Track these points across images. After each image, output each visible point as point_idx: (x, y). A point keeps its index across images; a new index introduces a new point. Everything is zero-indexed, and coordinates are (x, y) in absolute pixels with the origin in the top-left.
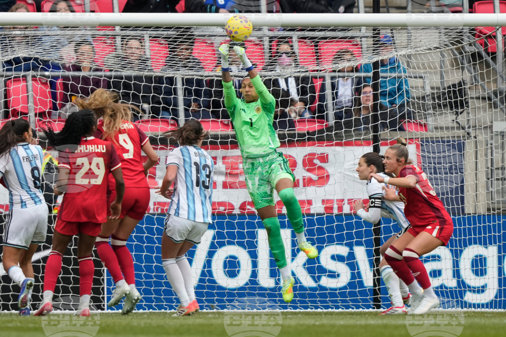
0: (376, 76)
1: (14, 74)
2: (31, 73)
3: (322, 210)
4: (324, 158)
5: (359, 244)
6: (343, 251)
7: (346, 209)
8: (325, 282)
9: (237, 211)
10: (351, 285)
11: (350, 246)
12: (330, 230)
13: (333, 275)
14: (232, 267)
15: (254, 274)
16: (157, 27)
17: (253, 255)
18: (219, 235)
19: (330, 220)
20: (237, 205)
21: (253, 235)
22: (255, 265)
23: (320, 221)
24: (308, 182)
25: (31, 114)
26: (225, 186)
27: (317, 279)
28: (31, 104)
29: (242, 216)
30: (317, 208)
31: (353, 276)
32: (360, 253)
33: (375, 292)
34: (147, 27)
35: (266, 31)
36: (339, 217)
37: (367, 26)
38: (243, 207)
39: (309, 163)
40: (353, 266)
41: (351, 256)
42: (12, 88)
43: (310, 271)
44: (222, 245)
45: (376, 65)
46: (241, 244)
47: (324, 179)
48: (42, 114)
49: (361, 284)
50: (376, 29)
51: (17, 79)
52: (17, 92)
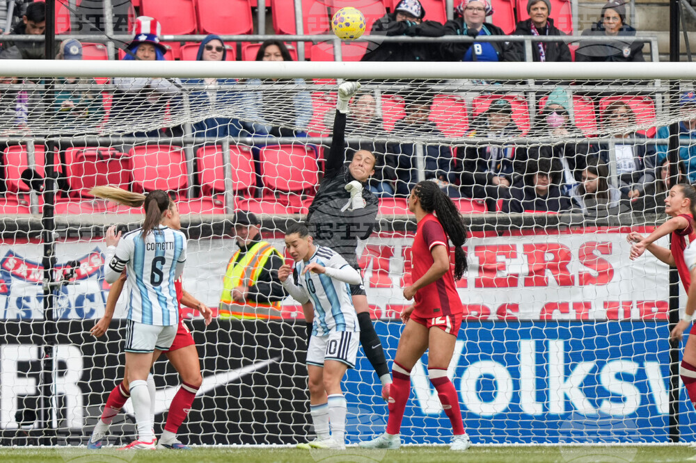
0: (674, 143)
1: (206, 140)
2: (228, 139)
3: (603, 316)
4: (606, 249)
5: (651, 358)
6: (631, 367)
7: (635, 314)
8: (607, 407)
9: (493, 317)
10: (641, 411)
11: (640, 361)
12: (614, 340)
13: (618, 399)
14: (487, 388)
15: (516, 398)
16: (391, 81)
17: (515, 373)
18: (471, 348)
19: (614, 327)
20: (493, 309)
21: (514, 348)
22: (517, 385)
23: (602, 330)
24: (586, 279)
25: (229, 192)
26: (478, 284)
27: (596, 404)
28: (228, 179)
29: (500, 323)
30: (598, 313)
31: (644, 400)
32: (653, 370)
33: (671, 421)
34: (378, 80)
35: (531, 85)
36: (626, 323)
37: (663, 78)
38: (501, 311)
39: (586, 255)
40: (643, 387)
41: (642, 374)
42: (204, 157)
43: (589, 393)
44: (474, 360)
45: (673, 128)
46: (498, 359)
47: (606, 275)
48: (243, 192)
49: (654, 410)
50: (674, 82)
51: (210, 147)
52: (210, 163)
